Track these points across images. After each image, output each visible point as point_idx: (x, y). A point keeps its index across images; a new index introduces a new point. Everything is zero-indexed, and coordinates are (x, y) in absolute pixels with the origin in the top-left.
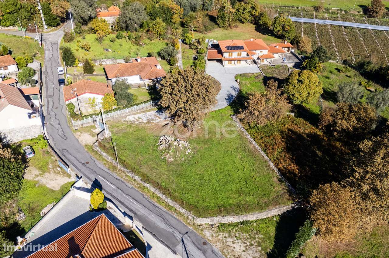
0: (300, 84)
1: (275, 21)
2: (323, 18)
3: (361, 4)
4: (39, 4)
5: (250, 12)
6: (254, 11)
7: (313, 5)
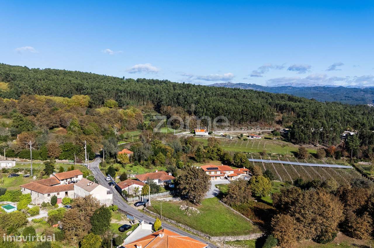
0: (257, 183)
1: (235, 156)
2: (267, 159)
3: (292, 151)
4: (85, 145)
5: (217, 153)
6: (219, 152)
7: (259, 151)
